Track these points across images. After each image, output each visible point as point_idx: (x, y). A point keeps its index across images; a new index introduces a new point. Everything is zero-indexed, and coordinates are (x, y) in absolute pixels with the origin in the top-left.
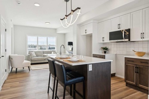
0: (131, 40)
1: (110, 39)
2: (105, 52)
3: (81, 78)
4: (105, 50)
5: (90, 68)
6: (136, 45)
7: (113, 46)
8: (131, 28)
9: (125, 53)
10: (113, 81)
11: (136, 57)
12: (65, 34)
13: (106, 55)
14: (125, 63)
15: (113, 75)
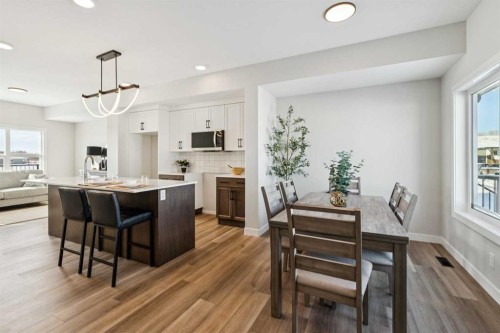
0: (226, 149)
1: (193, 146)
2: (184, 170)
3: (146, 214)
4: (184, 165)
5: (163, 196)
6: (233, 157)
7: (198, 157)
8: (225, 130)
9: (217, 170)
10: (197, 222)
11: (233, 176)
12: (74, 125)
13: (186, 175)
14: (217, 187)
15: (199, 212)
